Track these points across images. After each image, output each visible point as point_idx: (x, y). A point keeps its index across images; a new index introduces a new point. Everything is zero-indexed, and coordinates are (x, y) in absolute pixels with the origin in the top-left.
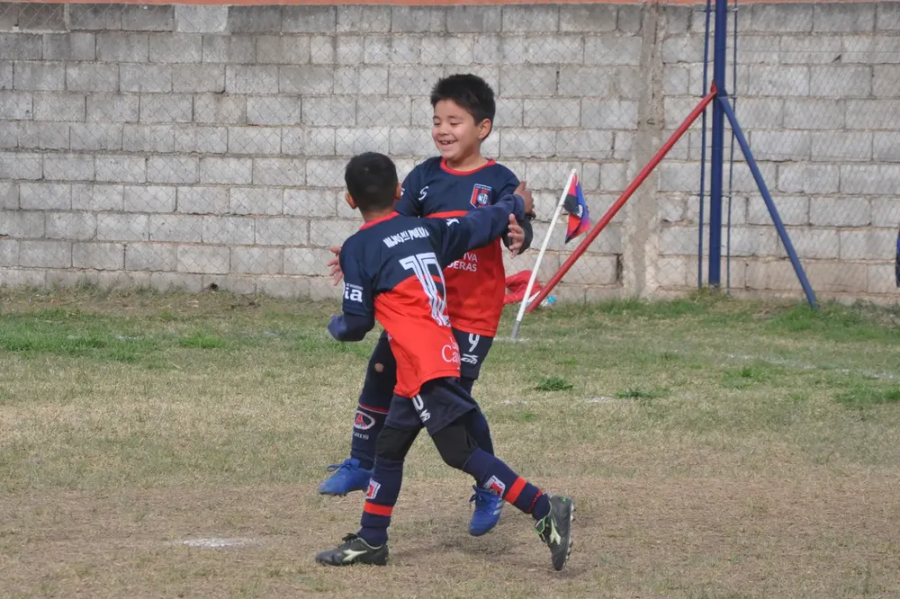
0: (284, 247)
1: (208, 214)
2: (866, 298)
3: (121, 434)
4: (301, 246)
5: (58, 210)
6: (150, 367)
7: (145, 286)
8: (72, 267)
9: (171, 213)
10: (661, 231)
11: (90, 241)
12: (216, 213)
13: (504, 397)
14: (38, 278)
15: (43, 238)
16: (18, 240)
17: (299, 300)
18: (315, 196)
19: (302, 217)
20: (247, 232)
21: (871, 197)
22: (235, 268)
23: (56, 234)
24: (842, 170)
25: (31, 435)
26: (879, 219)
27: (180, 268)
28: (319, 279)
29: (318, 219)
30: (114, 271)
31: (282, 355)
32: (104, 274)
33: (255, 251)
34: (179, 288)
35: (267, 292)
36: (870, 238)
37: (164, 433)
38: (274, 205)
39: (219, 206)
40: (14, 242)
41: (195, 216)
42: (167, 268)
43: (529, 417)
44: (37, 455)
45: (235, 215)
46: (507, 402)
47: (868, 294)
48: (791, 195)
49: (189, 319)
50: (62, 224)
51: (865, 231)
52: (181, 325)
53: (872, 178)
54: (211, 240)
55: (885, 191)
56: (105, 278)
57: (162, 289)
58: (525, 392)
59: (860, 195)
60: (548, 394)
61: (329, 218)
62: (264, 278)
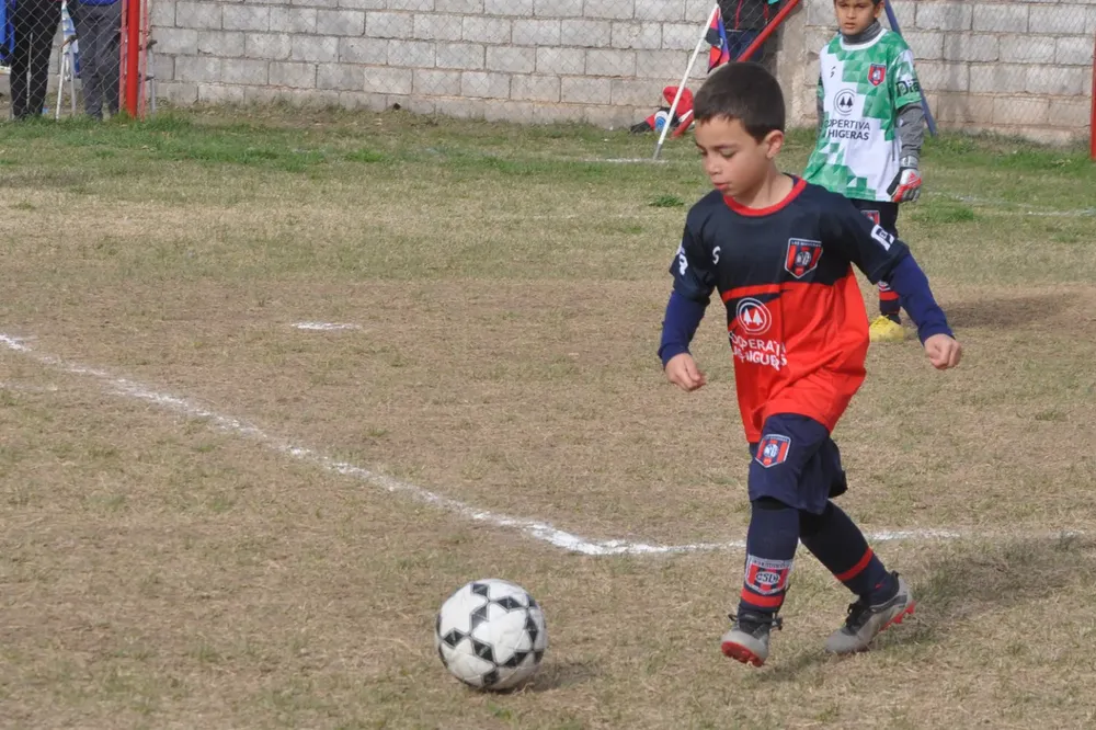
0: (462, 71)
1: (393, 38)
2: (991, 129)
3: (270, 235)
4: (478, 70)
5: (257, 32)
6: (313, 177)
7: (335, 103)
8: (268, 84)
9: (359, 37)
10: (808, 63)
11: (286, 60)
12: (402, 37)
13: (619, 212)
14: (237, 93)
15: (241, 57)
16: (221, 58)
17: (474, 121)
18: (493, 23)
19: (480, 43)
20: (429, 56)
21: (1000, 35)
22: (418, 90)
23: (255, 53)
24: (976, 9)
25: (193, 233)
26: (1007, 56)
27: (367, 88)
28: (494, 101)
29: (494, 45)
30: (306, 89)
31: (435, 169)
32: (298, 91)
33: (435, 73)
34: (366, 106)
35: (445, 113)
36: (997, 73)
37: (308, 235)
38: (454, 31)
39: (405, 30)
40: (216, 60)
41: (381, 40)
42: (355, 88)
43: (637, 229)
44: (194, 251)
45: (417, 40)
46: (621, 216)
47: (992, 124)
48: (928, 32)
49: (362, 135)
50: (260, 44)
51: (993, 67)
52: (354, 141)
53: (1003, 17)
54: (396, 63)
55: (1012, 30)
56: (299, 96)
57: (349, 107)
58: (640, 208)
59: (990, 32)
60: (660, 210)
61: (504, 44)
62: (445, 99)
